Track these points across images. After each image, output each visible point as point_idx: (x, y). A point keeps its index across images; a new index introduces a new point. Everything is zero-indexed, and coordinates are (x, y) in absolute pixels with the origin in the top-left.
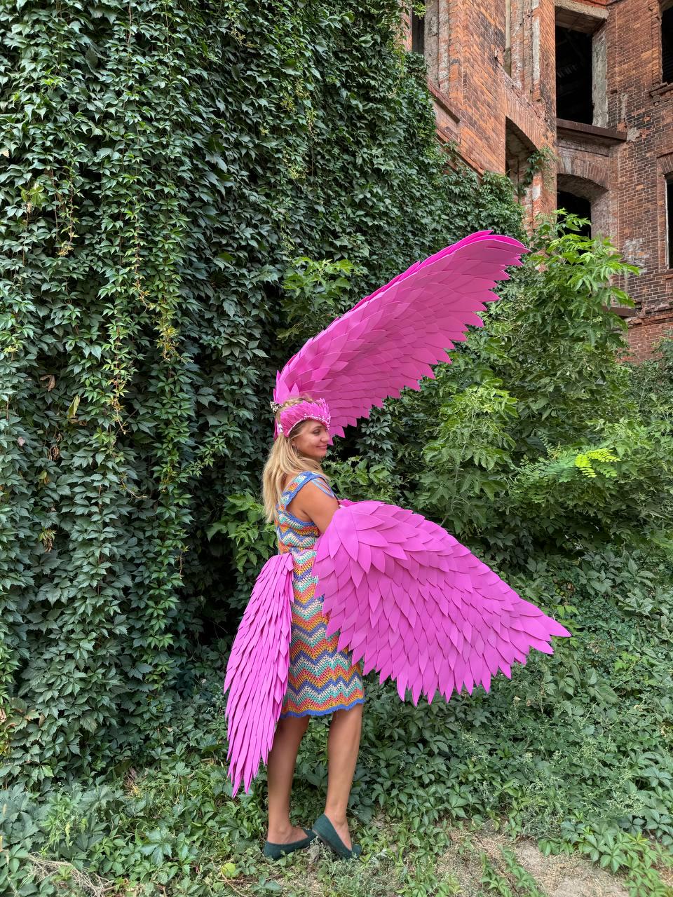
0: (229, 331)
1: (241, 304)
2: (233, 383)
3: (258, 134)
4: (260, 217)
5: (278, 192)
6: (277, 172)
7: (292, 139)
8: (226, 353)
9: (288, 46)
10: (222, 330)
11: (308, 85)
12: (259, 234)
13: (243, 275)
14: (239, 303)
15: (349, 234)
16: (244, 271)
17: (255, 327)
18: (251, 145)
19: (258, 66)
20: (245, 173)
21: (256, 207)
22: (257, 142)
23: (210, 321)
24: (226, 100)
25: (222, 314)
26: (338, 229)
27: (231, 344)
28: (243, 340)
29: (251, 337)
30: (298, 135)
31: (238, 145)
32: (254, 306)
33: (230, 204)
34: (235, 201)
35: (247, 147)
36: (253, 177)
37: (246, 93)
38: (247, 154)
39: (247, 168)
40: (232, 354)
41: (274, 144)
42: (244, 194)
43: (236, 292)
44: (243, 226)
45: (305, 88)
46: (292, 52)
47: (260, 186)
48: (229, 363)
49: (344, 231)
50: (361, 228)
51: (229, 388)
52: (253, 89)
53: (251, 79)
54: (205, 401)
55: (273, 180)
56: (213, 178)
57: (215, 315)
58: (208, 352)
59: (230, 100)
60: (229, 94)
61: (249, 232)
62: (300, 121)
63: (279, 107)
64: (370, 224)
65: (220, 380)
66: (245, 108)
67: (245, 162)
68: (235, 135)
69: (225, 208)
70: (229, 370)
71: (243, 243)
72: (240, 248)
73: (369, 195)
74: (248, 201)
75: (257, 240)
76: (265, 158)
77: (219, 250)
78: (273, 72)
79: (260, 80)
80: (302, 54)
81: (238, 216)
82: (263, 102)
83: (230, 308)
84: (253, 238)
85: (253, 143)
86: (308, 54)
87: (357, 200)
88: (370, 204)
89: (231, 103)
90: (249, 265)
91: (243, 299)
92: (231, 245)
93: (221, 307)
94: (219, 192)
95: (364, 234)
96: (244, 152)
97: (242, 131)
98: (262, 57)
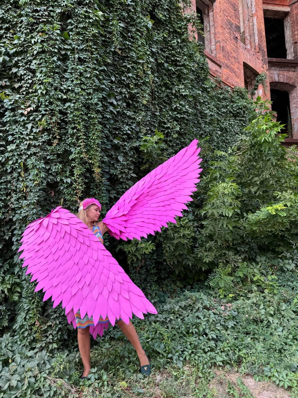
0: (121, 167)
1: (125, 156)
2: (123, 188)
3: (129, 87)
4: (131, 121)
5: (139, 110)
6: (138, 102)
7: (144, 87)
8: (120, 176)
9: (140, 51)
10: (118, 167)
11: (149, 65)
12: (131, 128)
13: (125, 145)
14: (124, 156)
15: (171, 122)
16: (126, 143)
17: (131, 165)
18: (126, 92)
19: (128, 61)
20: (124, 104)
21: (129, 117)
22: (129, 91)
23: (113, 164)
24: (115, 76)
25: (118, 161)
26: (166, 121)
27: (122, 173)
28: (126, 171)
29: (130, 169)
30: (146, 86)
31: (121, 93)
32: (131, 157)
33: (119, 117)
34: (121, 116)
35: (125, 93)
36: (128, 105)
37: (123, 72)
38: (125, 96)
39: (125, 102)
40: (122, 177)
41: (136, 91)
42: (124, 113)
43: (123, 152)
44: (125, 125)
45: (148, 67)
46: (141, 53)
47: (131, 108)
48: (121, 180)
49: (168, 121)
50: (176, 119)
51: (121, 190)
52: (126, 70)
53: (125, 67)
54: (112, 196)
55: (136, 105)
56: (111, 108)
57: (115, 161)
58: (113, 176)
59: (117, 76)
60: (117, 74)
61: (127, 128)
62: (147, 80)
63: (137, 76)
64: (179, 117)
65: (118, 187)
66: (123, 78)
67: (124, 99)
68: (119, 89)
69: (117, 119)
70: (121, 183)
71: (125, 132)
72: (124, 134)
73: (178, 105)
74: (127, 115)
75: (130, 130)
76: (133, 97)
77: (116, 136)
78: (134, 62)
79: (128, 66)
80: (146, 53)
81: (123, 122)
82: (130, 75)
83: (121, 159)
84: (129, 130)
85: (127, 91)
86: (148, 53)
87: (173, 108)
88: (179, 109)
89: (117, 77)
90: (128, 140)
91: (126, 154)
92: (120, 134)
93: (117, 159)
94: (114, 113)
95: (177, 121)
96: (123, 96)
97: (122, 87)
98: (129, 57)
